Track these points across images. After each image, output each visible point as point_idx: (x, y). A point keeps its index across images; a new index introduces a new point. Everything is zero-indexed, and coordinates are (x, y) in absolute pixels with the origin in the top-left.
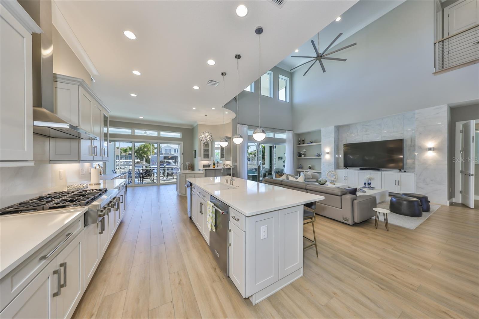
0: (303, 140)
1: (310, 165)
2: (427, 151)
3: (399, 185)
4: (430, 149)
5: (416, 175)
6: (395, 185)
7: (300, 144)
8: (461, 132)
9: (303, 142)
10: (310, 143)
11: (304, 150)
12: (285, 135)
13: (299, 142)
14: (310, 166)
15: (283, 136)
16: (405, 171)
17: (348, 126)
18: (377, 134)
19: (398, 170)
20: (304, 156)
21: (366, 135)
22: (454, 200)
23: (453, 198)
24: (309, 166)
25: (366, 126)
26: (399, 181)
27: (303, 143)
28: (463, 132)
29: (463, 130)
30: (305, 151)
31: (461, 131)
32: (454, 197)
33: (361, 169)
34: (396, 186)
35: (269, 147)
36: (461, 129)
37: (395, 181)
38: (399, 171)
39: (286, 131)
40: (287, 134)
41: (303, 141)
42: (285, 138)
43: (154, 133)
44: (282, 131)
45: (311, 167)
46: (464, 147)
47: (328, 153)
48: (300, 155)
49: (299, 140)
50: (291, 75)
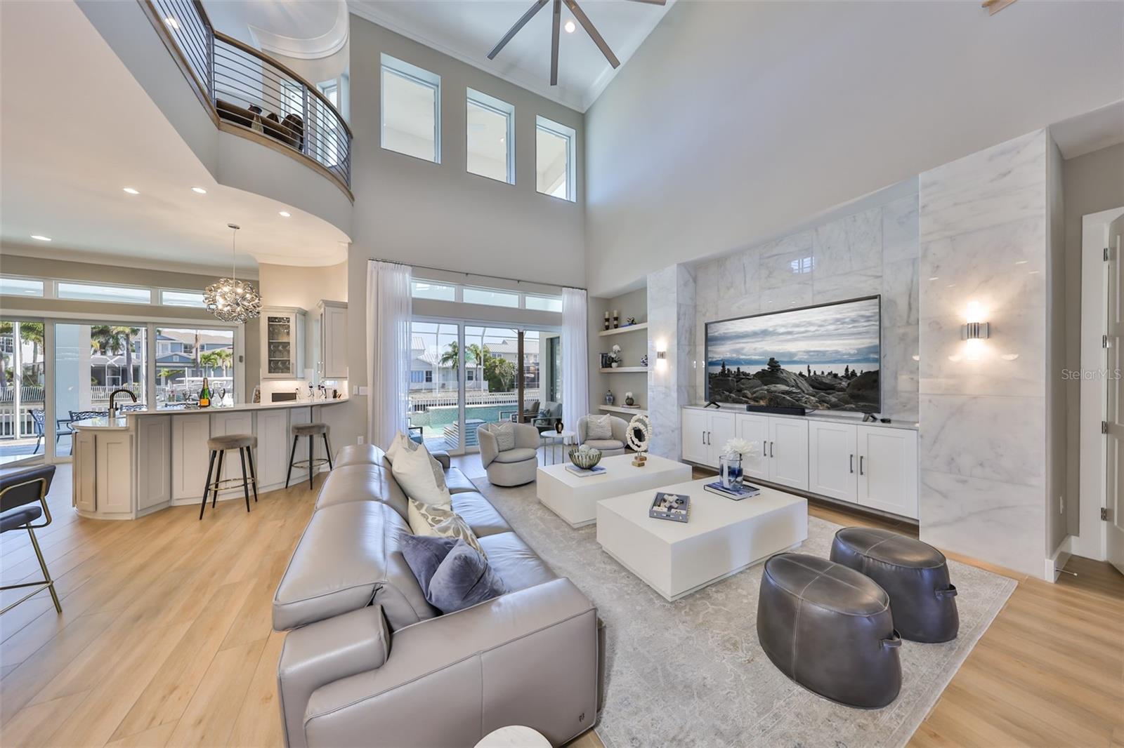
0: (615, 316)
1: (628, 391)
2: (962, 339)
3: (862, 473)
4: (975, 331)
5: (922, 437)
6: (852, 471)
7: (607, 328)
8: (1105, 258)
9: (615, 323)
10: (630, 325)
11: (616, 348)
12: (561, 302)
13: (607, 324)
14: (630, 394)
15: (555, 305)
16: (883, 421)
17: (719, 261)
18: (799, 283)
19: (862, 415)
20: (619, 366)
21: (769, 289)
22: (1076, 546)
23: (1073, 538)
24: (627, 394)
25: (769, 257)
26: (862, 457)
27: (616, 327)
28: (1113, 257)
29: (1114, 249)
30: (619, 351)
31: (1105, 250)
32: (1077, 534)
33: (751, 409)
34: (854, 475)
35: (547, 339)
36: (1107, 246)
37: (852, 456)
38: (865, 420)
39: (564, 289)
40: (566, 299)
41: (616, 319)
42: (561, 311)
43: (141, 295)
44: (551, 288)
45: (631, 399)
46: (1118, 321)
47: (662, 355)
48: (607, 362)
49: (607, 317)
50: (580, 121)
